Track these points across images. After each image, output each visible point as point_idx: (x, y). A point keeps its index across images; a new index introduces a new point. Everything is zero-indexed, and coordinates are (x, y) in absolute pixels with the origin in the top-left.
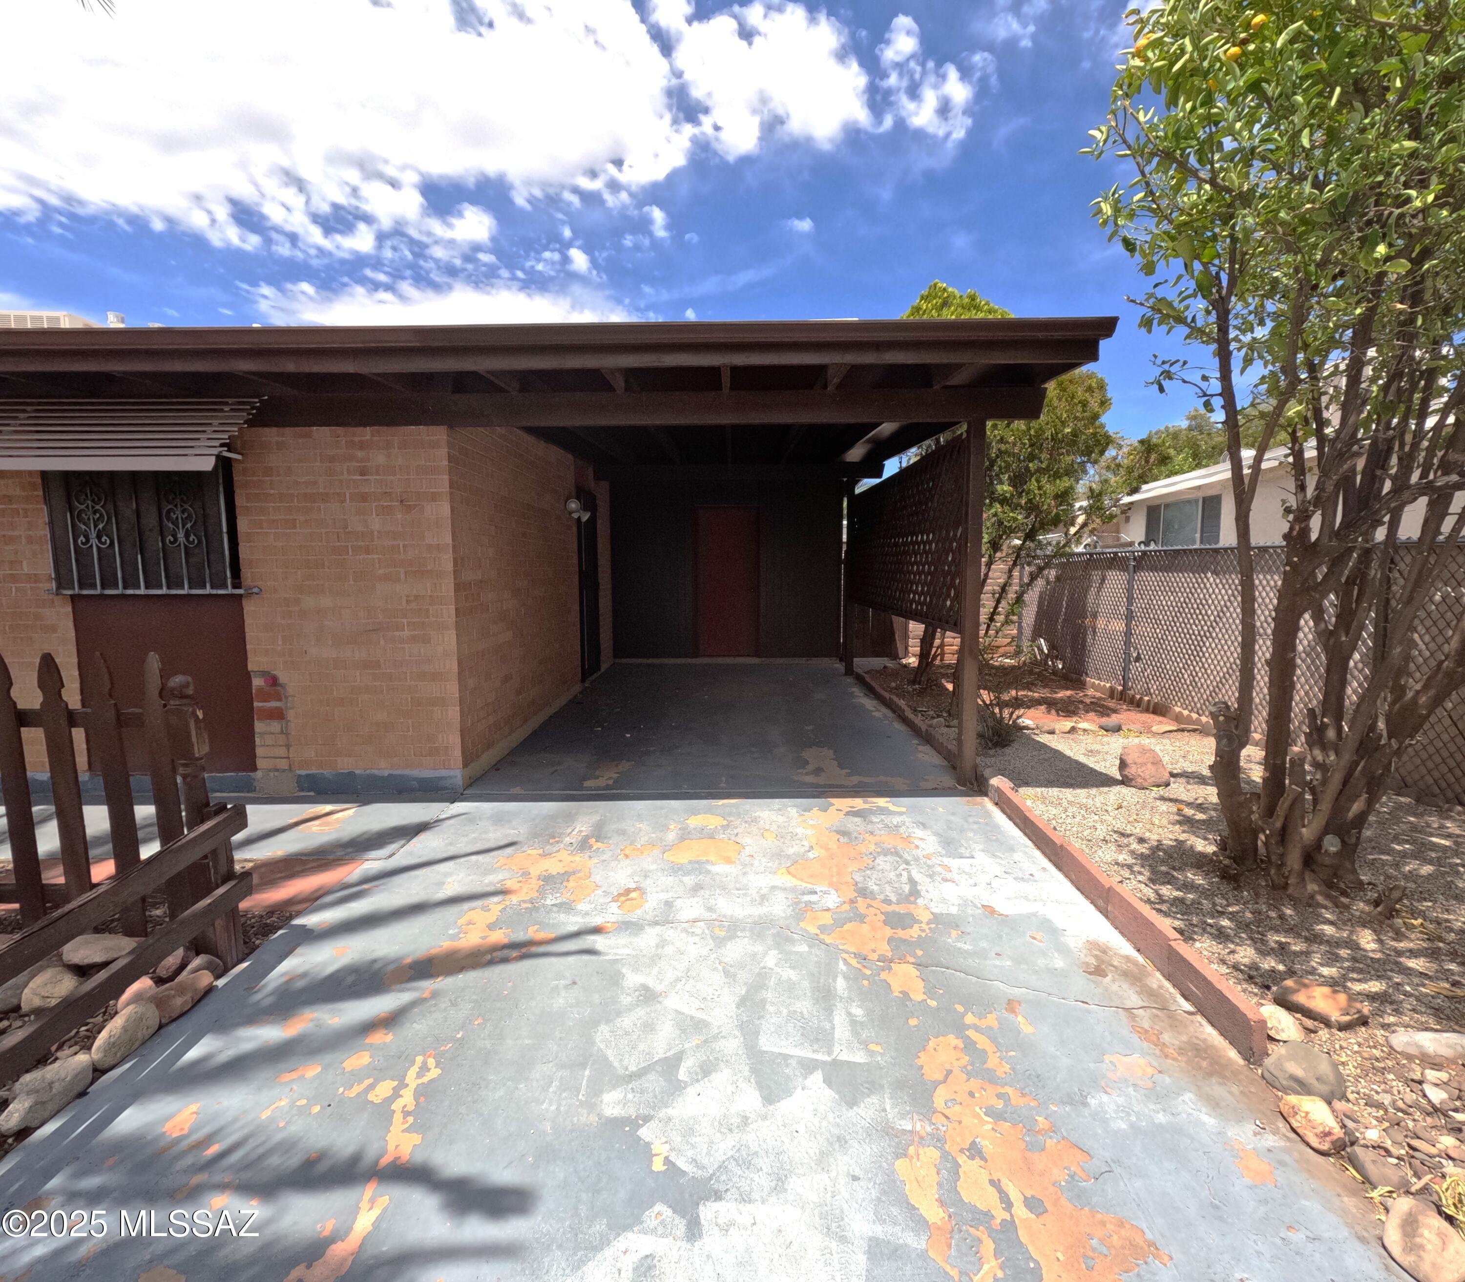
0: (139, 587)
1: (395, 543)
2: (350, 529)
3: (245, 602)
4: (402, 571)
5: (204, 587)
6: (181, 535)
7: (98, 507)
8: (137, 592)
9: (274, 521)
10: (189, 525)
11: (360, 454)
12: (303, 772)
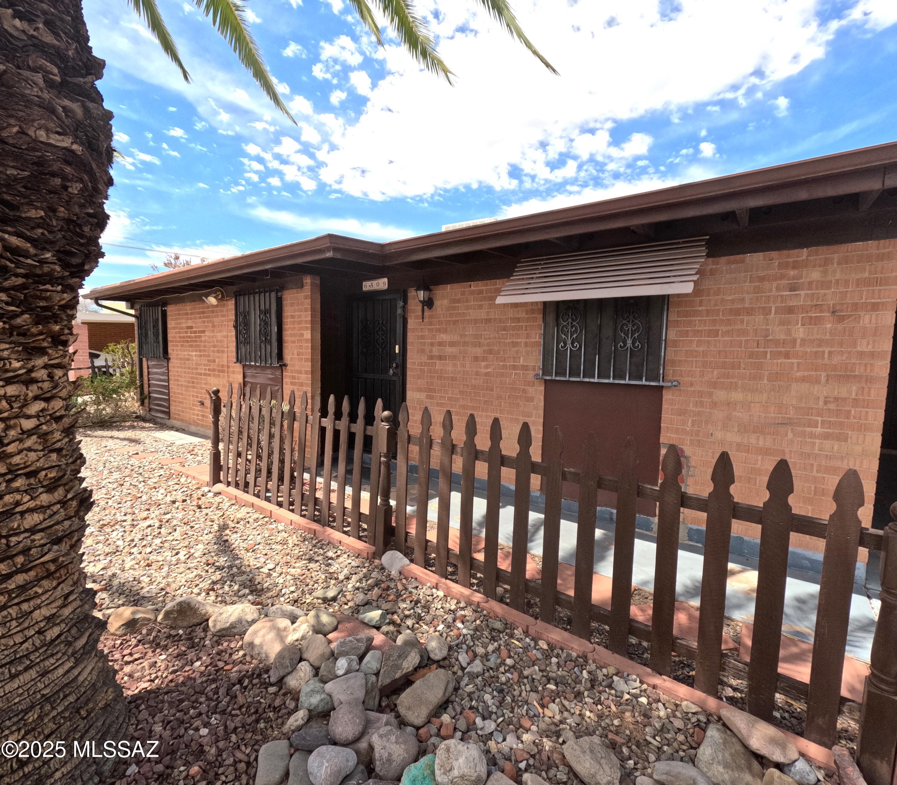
0: (594, 377)
1: (821, 349)
2: (770, 337)
3: (664, 392)
4: (823, 374)
5: (641, 379)
6: (629, 342)
7: (574, 323)
8: (592, 380)
9: (699, 331)
10: (636, 335)
11: (792, 273)
12: (695, 527)
